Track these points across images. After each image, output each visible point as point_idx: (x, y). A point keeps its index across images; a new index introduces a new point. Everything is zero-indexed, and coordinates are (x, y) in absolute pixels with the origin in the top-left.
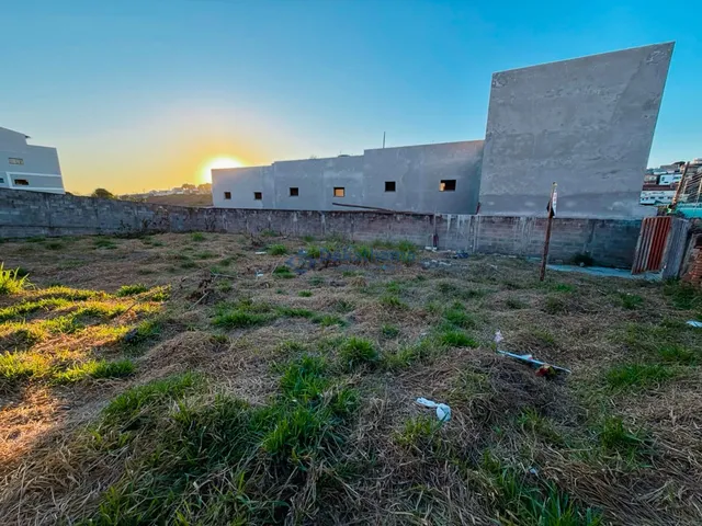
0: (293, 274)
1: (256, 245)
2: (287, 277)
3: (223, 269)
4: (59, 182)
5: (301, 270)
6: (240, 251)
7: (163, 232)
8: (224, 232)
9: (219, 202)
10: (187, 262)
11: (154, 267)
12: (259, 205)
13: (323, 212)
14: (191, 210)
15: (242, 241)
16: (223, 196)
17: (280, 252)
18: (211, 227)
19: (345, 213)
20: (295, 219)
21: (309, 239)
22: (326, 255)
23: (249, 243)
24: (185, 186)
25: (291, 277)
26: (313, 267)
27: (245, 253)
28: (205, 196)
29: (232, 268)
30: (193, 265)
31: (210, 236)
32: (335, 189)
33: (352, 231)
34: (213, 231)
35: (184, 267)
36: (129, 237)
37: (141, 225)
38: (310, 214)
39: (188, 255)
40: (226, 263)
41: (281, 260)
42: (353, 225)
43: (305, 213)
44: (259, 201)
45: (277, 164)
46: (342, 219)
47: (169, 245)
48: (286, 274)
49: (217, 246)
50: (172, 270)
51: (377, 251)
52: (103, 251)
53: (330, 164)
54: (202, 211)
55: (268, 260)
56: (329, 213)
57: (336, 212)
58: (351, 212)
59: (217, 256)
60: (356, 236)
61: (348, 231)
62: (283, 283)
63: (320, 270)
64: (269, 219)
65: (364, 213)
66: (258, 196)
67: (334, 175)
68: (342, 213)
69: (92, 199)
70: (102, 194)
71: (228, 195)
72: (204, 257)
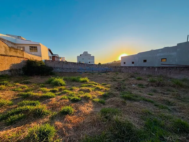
0: (144, 87)
1: (132, 77)
2: (142, 87)
3: (123, 82)
4: (94, 62)
5: (147, 86)
6: (127, 78)
7: (110, 72)
8: (123, 72)
9: (122, 65)
10: (114, 79)
11: (108, 80)
12: (133, 65)
13: (156, 67)
14: (116, 67)
15: (128, 75)
16: (123, 63)
17: (139, 79)
18: (120, 71)
19: (166, 67)
20: (145, 69)
21: (150, 76)
22: (158, 82)
23: (130, 76)
24: (114, 61)
25: (144, 88)
26: (152, 85)
27: (129, 78)
28: (118, 64)
29: (125, 82)
30: (116, 80)
31: (119, 73)
32: (162, 59)
33: (170, 74)
34: (120, 72)
35: (114, 80)
36: (103, 73)
37: (106, 70)
38: (151, 68)
39: (115, 77)
40: (124, 81)
41: (140, 82)
42: (170, 72)
43: (149, 67)
44: (133, 64)
45: (140, 53)
46: (165, 70)
47: (111, 75)
48: (142, 86)
49: (121, 76)
50: (111, 81)
51: (184, 83)
52: (99, 75)
53: (160, 51)
54: (118, 67)
55: (135, 82)
56: (159, 68)
57: (162, 67)
58: (169, 67)
59: (121, 79)
60: (172, 76)
61: (168, 74)
62: (141, 89)
63: (155, 87)
64: (136, 69)
65: (177, 67)
66: (133, 63)
67: (162, 54)
68: (165, 67)
69: (98, 65)
70: (100, 64)
71: (125, 63)
72: (118, 79)
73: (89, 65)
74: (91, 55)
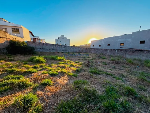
0: (107, 64)
1: (98, 56)
2: (105, 65)
3: (92, 61)
4: (69, 44)
5: (109, 63)
6: (95, 57)
7: (82, 52)
8: (92, 53)
9: (92, 47)
10: (85, 58)
11: (80, 58)
12: (100, 48)
13: (116, 49)
14: (87, 49)
15: (95, 55)
16: (93, 46)
17: (104, 58)
18: (90, 52)
19: (123, 50)
20: (108, 51)
21: (112, 56)
22: (117, 61)
23: (97, 56)
24: (86, 44)
25: (107, 65)
26: (112, 63)
27: (96, 58)
28: (89, 46)
29: (93, 61)
30: (86, 59)
31: (89, 54)
32: (121, 43)
33: (126, 55)
34: (90, 53)
35: (85, 59)
36: (77, 53)
37: (79, 51)
38: (113, 50)
39: (86, 57)
40: (92, 59)
41: (104, 61)
42: (126, 54)
43: (111, 50)
44: (100, 47)
45: (105, 38)
46: (123, 52)
48: (105, 64)
49: (91, 56)
50: (83, 60)
51: (135, 62)
53: (120, 37)
54: (88, 49)
55: (101, 60)
56: (118, 50)
57: (121, 50)
58: (126, 50)
59: (91, 58)
60: (127, 56)
61: (124, 55)
63: (115, 64)
64: (102, 51)
65: (130, 50)
67: (121, 40)
68: (122, 50)
69: (73, 46)
70: (74, 46)
71: (94, 46)
72: (88, 58)
73: (65, 46)
74: (67, 39)
